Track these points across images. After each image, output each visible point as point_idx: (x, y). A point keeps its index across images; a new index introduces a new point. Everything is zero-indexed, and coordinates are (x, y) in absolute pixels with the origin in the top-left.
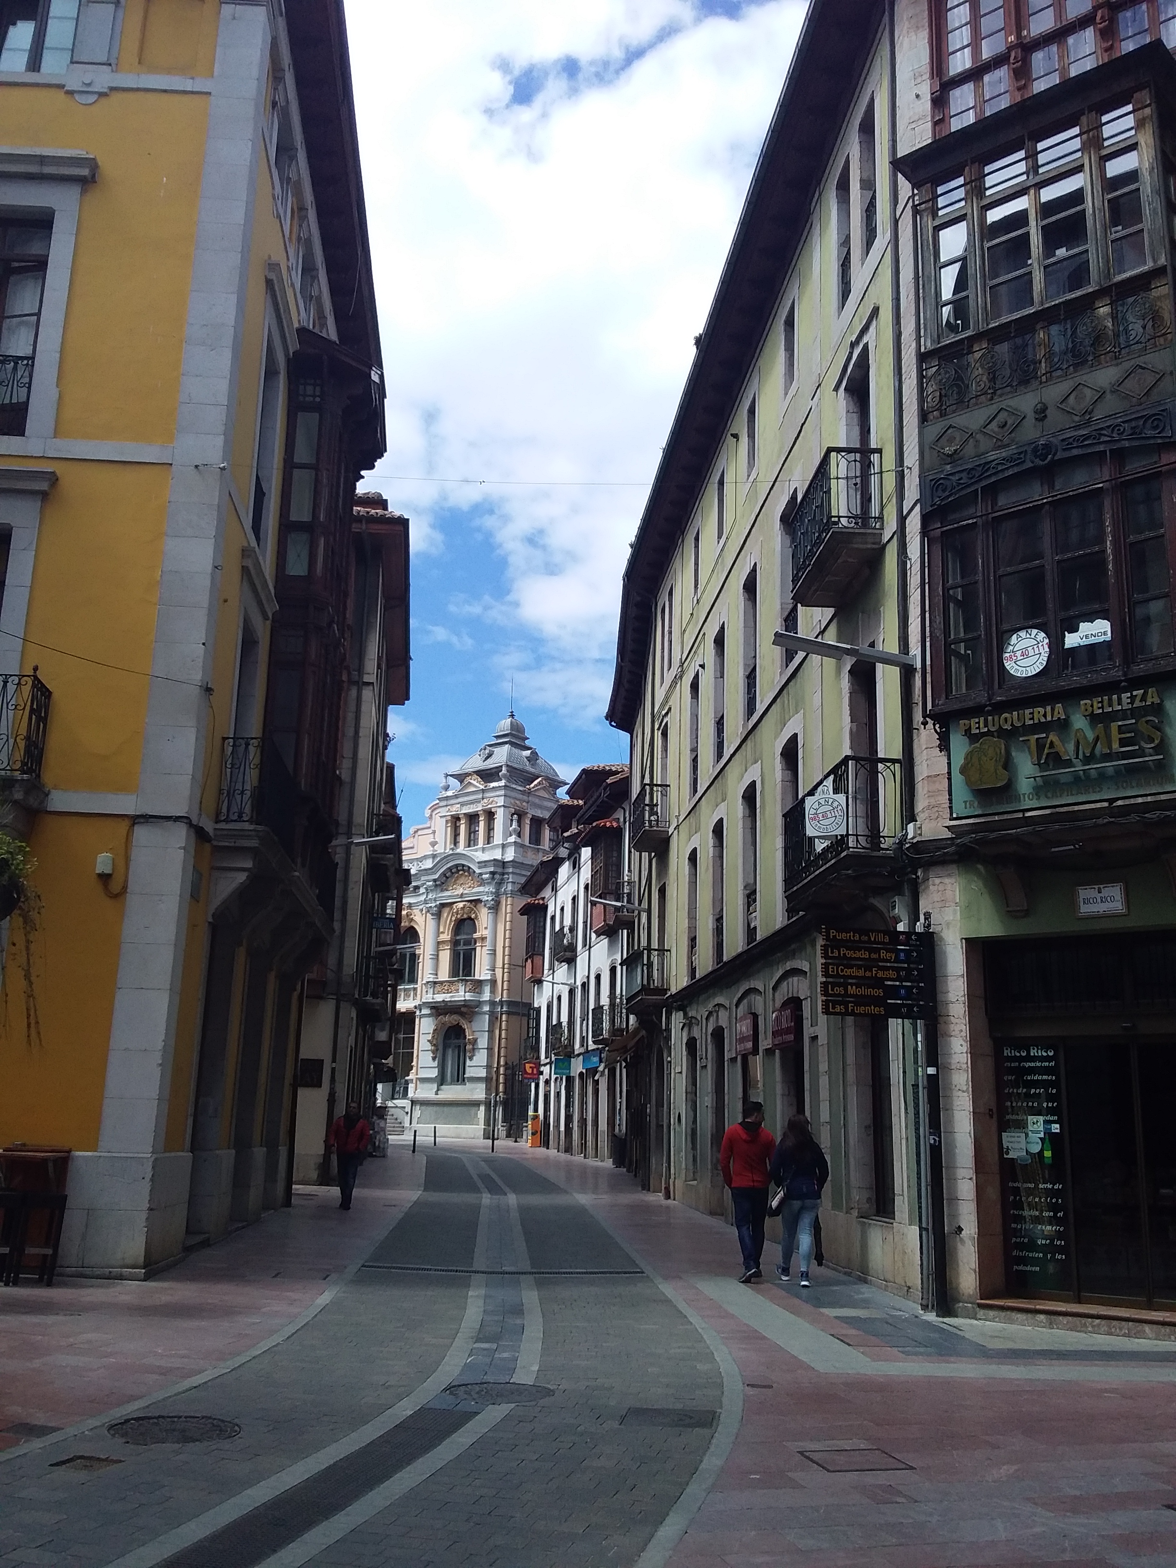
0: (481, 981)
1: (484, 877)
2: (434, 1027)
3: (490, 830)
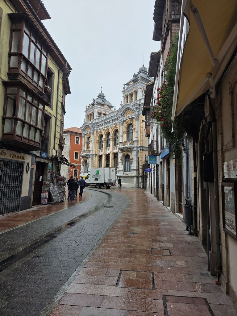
0: (134, 141)
1: (134, 110)
2: (121, 156)
3: (136, 97)
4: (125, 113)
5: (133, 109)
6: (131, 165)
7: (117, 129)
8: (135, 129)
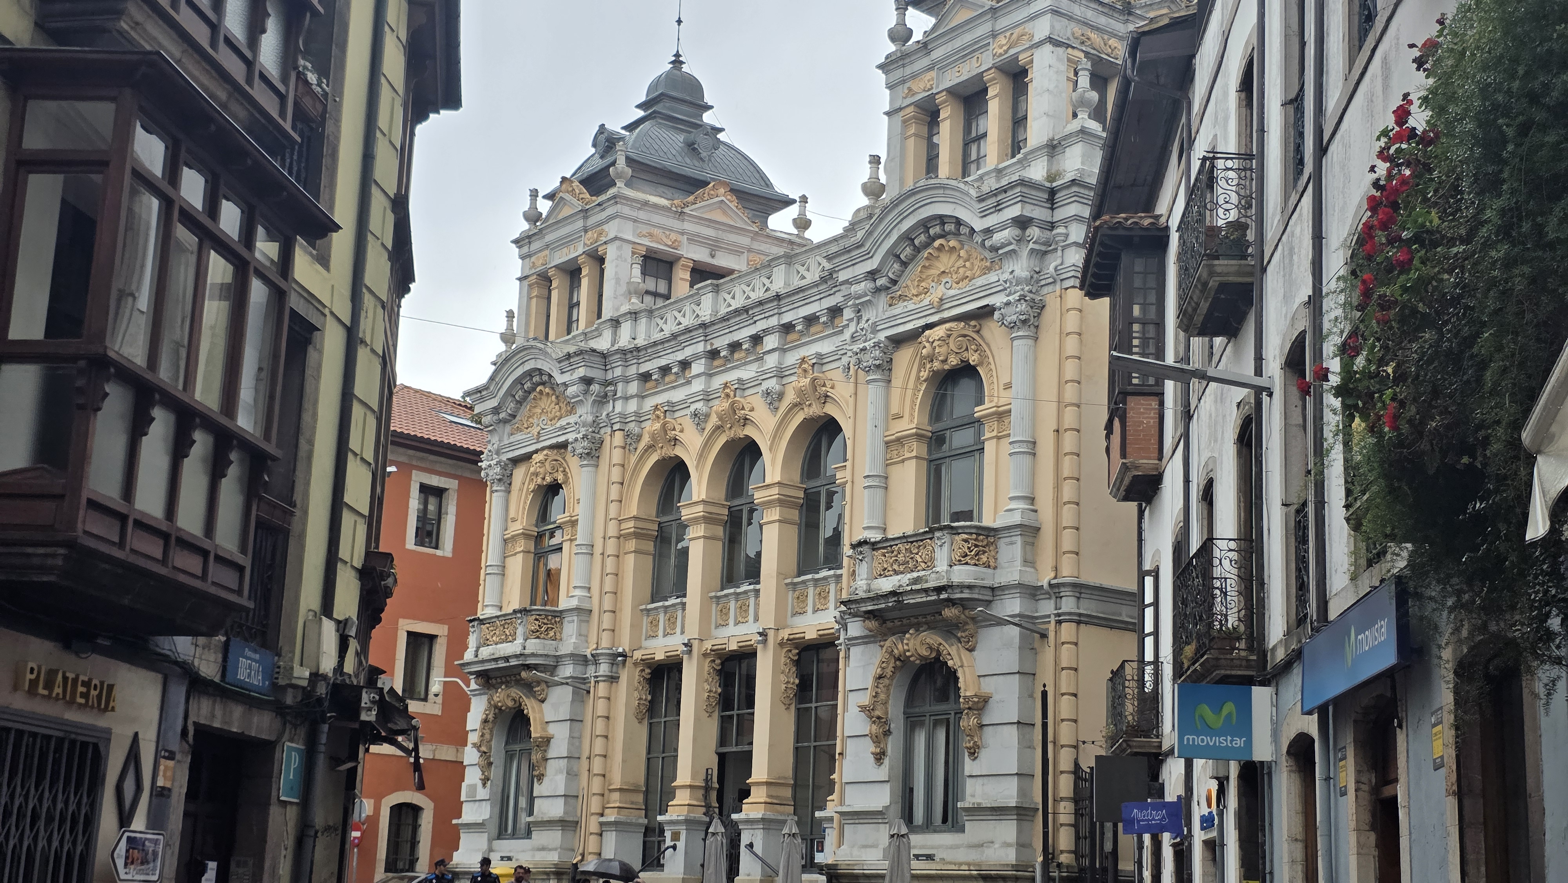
0: (993, 532)
1: (998, 237)
2: (874, 670)
3: (1019, 122)
4: (905, 264)
5: (988, 232)
6: (969, 766)
7: (831, 410)
8: (1002, 415)
